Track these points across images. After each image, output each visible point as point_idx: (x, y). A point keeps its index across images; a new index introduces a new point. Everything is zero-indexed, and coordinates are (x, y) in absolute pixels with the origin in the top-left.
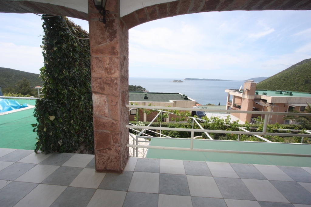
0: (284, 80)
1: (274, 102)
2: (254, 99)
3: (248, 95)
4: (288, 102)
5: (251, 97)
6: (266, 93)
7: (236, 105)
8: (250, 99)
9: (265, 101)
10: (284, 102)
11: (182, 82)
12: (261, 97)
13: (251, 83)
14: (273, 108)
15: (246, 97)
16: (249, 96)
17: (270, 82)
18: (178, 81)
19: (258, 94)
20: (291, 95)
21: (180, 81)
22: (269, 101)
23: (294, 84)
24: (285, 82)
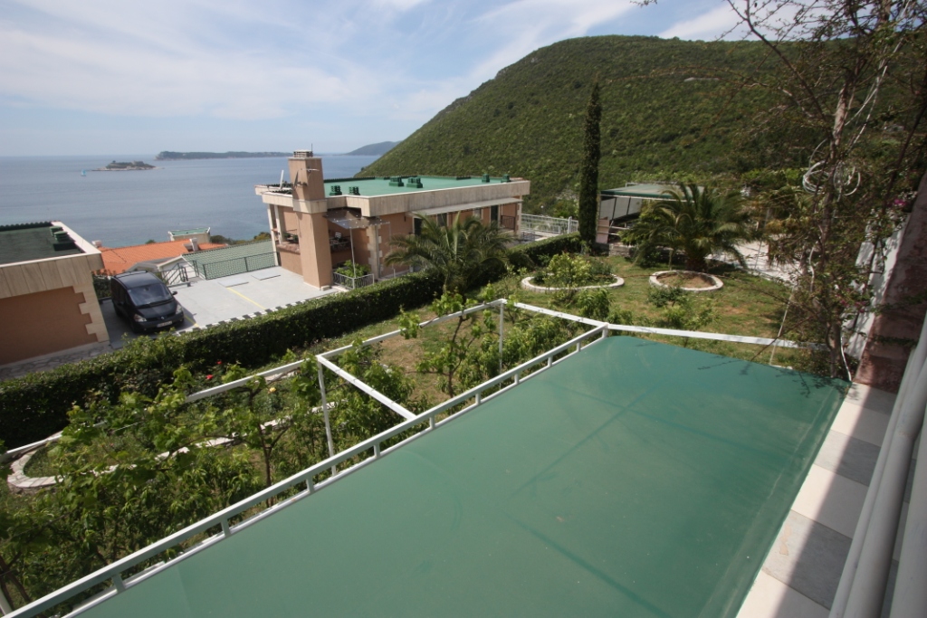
0: (430, 148)
1: (378, 214)
2: (325, 210)
3: (306, 199)
4: (408, 206)
5: (315, 204)
6: (357, 189)
7: (289, 236)
8: (315, 212)
9: (357, 212)
10: (401, 209)
11: (151, 167)
12: (345, 201)
13: (306, 161)
14: (379, 230)
15: (304, 206)
16: (309, 202)
17: (404, 153)
18: (129, 164)
19: (340, 193)
20: (420, 186)
21: (140, 165)
22: (366, 212)
23: (448, 157)
24: (430, 152)
